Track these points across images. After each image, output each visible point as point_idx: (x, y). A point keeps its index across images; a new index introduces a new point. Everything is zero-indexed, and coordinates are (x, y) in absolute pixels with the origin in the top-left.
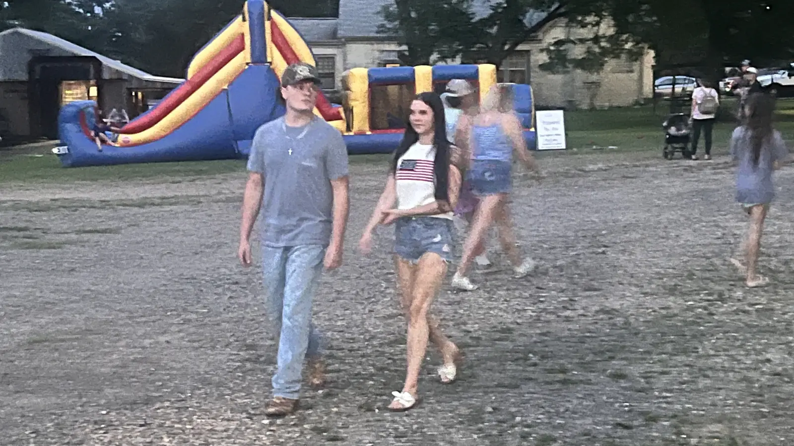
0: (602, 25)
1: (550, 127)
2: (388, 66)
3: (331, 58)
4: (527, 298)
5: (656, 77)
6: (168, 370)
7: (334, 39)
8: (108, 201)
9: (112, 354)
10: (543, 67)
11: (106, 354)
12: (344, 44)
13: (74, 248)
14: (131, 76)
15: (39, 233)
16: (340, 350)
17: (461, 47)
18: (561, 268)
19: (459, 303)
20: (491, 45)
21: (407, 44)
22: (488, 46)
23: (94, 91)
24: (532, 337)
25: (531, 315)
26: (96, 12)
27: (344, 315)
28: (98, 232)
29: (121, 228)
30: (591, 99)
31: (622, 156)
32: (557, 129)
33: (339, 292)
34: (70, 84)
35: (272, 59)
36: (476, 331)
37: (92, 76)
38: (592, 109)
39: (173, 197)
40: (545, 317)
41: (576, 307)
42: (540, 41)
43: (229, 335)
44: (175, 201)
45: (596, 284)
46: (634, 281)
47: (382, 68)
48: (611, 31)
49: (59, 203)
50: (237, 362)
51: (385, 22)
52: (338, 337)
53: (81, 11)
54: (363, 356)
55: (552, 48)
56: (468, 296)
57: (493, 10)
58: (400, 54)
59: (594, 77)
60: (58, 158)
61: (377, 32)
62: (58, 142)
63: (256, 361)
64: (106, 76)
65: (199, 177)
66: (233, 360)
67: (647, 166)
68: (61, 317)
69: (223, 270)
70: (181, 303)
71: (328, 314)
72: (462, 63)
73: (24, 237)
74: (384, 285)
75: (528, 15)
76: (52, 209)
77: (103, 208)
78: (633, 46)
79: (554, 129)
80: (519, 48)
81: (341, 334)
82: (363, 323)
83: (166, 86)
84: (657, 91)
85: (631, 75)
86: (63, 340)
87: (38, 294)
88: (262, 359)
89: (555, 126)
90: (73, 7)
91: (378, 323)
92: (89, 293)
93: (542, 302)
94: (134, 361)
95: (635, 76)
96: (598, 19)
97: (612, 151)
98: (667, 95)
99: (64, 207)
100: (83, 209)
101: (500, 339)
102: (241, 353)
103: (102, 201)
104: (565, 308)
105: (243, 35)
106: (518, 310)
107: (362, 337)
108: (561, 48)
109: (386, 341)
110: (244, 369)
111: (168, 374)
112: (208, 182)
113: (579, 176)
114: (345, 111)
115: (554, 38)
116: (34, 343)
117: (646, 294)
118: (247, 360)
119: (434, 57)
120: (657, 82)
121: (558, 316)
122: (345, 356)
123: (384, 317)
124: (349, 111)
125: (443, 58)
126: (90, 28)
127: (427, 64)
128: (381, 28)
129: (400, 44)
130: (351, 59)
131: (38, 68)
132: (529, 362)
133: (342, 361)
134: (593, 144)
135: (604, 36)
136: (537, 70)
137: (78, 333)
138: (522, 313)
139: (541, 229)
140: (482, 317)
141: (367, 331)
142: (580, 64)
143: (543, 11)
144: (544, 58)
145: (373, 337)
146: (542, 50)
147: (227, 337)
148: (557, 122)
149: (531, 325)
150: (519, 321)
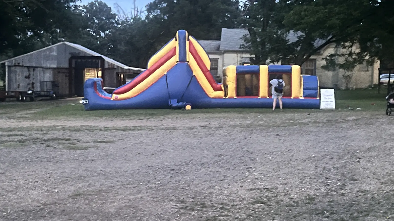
0: (353, 47)
1: (327, 97)
2: (245, 65)
3: (217, 60)
4: (320, 183)
5: (380, 74)
6: (142, 211)
7: (218, 51)
8: (108, 127)
9: (115, 203)
10: (323, 67)
11: (111, 202)
12: (223, 53)
13: (93, 150)
14: (118, 66)
15: (76, 141)
16: (227, 205)
17: (281, 57)
18: (337, 169)
19: (286, 184)
20: (297, 56)
21: (254, 54)
22: (295, 56)
23: (100, 74)
24: (325, 203)
25: (323, 192)
26: (101, 35)
27: (228, 188)
28: (104, 142)
29: (115, 141)
30: (347, 84)
31: (365, 113)
32: (331, 99)
33: (225, 176)
34: (89, 70)
35: (189, 60)
36: (295, 199)
37: (100, 66)
38: (347, 89)
39: (139, 127)
40: (331, 193)
41: (346, 188)
42: (322, 54)
43: (171, 195)
44: (140, 128)
45: (356, 177)
46: (375, 176)
47: (242, 66)
48: (358, 51)
49: (84, 127)
50: (176, 209)
51: (244, 43)
52: (226, 199)
53: (94, 34)
54: (239, 209)
55: (328, 58)
56: (290, 181)
57: (298, 38)
58: (251, 59)
59: (348, 73)
60: (84, 106)
61: (240, 48)
62: (83, 97)
63: (186, 209)
64: (106, 66)
65: (151, 117)
66: (174, 208)
67: (378, 119)
68: (89, 183)
69: (166, 163)
70: (147, 179)
71: (220, 187)
72: (282, 64)
73: (69, 144)
74: (247, 173)
75: (316, 41)
76: (81, 130)
77: (106, 131)
78: (369, 58)
79: (329, 98)
80: (312, 57)
81: (227, 197)
82: (238, 192)
83: (136, 72)
84: (381, 81)
85: (367, 72)
86: (90, 195)
87: (77, 172)
88: (188, 208)
89: (330, 97)
90: (91, 32)
91: (245, 193)
92: (102, 172)
93: (328, 185)
94: (126, 206)
95: (369, 73)
96: (352, 44)
97: (358, 110)
98: (386, 83)
99: (87, 130)
100: (96, 131)
101: (309, 203)
102: (178, 205)
103: (105, 127)
104: (341, 189)
105: (175, 47)
106: (316, 189)
107: (238, 199)
108: (333, 58)
109: (250, 202)
110: (180, 213)
111: (143, 214)
112: (156, 120)
113: (343, 122)
114: (224, 86)
115: (330, 53)
116: (76, 196)
117: (382, 183)
118: (182, 208)
119: (268, 61)
120: (381, 76)
121: (338, 193)
122: (230, 209)
123: (248, 190)
124: (226, 87)
125: (272, 62)
126: (98, 43)
127: (265, 64)
128: (242, 46)
129: (251, 54)
130: (226, 61)
131: (74, 61)
132: (324, 215)
133: (229, 211)
134: (349, 106)
135: (354, 53)
136: (320, 68)
137: (97, 192)
138: (319, 191)
139: (325, 148)
140: (298, 192)
141: (240, 196)
142: (342, 66)
143: (323, 39)
144: (324, 63)
145: (243, 199)
146: (323, 59)
147: (170, 197)
148: (332, 95)
149: (324, 197)
150: (317, 194)
